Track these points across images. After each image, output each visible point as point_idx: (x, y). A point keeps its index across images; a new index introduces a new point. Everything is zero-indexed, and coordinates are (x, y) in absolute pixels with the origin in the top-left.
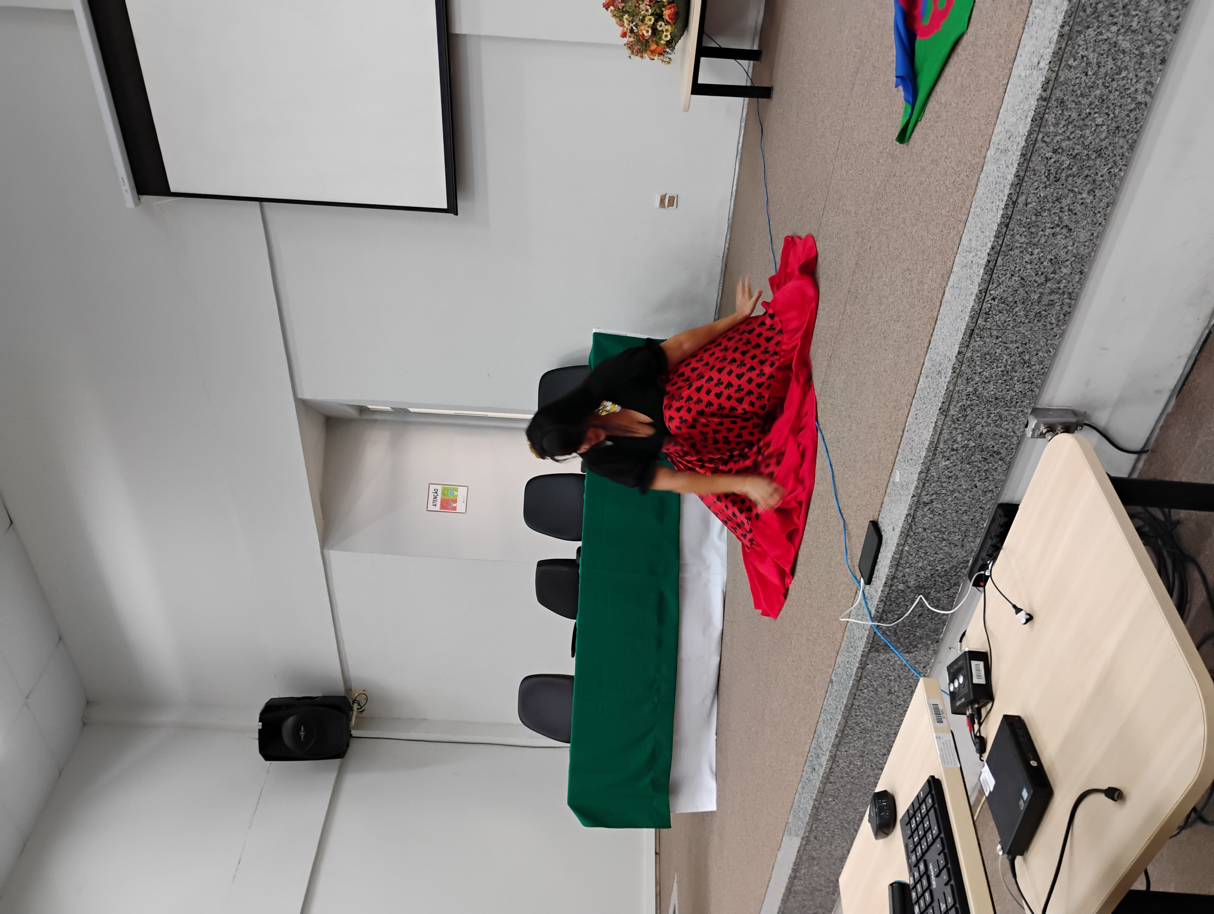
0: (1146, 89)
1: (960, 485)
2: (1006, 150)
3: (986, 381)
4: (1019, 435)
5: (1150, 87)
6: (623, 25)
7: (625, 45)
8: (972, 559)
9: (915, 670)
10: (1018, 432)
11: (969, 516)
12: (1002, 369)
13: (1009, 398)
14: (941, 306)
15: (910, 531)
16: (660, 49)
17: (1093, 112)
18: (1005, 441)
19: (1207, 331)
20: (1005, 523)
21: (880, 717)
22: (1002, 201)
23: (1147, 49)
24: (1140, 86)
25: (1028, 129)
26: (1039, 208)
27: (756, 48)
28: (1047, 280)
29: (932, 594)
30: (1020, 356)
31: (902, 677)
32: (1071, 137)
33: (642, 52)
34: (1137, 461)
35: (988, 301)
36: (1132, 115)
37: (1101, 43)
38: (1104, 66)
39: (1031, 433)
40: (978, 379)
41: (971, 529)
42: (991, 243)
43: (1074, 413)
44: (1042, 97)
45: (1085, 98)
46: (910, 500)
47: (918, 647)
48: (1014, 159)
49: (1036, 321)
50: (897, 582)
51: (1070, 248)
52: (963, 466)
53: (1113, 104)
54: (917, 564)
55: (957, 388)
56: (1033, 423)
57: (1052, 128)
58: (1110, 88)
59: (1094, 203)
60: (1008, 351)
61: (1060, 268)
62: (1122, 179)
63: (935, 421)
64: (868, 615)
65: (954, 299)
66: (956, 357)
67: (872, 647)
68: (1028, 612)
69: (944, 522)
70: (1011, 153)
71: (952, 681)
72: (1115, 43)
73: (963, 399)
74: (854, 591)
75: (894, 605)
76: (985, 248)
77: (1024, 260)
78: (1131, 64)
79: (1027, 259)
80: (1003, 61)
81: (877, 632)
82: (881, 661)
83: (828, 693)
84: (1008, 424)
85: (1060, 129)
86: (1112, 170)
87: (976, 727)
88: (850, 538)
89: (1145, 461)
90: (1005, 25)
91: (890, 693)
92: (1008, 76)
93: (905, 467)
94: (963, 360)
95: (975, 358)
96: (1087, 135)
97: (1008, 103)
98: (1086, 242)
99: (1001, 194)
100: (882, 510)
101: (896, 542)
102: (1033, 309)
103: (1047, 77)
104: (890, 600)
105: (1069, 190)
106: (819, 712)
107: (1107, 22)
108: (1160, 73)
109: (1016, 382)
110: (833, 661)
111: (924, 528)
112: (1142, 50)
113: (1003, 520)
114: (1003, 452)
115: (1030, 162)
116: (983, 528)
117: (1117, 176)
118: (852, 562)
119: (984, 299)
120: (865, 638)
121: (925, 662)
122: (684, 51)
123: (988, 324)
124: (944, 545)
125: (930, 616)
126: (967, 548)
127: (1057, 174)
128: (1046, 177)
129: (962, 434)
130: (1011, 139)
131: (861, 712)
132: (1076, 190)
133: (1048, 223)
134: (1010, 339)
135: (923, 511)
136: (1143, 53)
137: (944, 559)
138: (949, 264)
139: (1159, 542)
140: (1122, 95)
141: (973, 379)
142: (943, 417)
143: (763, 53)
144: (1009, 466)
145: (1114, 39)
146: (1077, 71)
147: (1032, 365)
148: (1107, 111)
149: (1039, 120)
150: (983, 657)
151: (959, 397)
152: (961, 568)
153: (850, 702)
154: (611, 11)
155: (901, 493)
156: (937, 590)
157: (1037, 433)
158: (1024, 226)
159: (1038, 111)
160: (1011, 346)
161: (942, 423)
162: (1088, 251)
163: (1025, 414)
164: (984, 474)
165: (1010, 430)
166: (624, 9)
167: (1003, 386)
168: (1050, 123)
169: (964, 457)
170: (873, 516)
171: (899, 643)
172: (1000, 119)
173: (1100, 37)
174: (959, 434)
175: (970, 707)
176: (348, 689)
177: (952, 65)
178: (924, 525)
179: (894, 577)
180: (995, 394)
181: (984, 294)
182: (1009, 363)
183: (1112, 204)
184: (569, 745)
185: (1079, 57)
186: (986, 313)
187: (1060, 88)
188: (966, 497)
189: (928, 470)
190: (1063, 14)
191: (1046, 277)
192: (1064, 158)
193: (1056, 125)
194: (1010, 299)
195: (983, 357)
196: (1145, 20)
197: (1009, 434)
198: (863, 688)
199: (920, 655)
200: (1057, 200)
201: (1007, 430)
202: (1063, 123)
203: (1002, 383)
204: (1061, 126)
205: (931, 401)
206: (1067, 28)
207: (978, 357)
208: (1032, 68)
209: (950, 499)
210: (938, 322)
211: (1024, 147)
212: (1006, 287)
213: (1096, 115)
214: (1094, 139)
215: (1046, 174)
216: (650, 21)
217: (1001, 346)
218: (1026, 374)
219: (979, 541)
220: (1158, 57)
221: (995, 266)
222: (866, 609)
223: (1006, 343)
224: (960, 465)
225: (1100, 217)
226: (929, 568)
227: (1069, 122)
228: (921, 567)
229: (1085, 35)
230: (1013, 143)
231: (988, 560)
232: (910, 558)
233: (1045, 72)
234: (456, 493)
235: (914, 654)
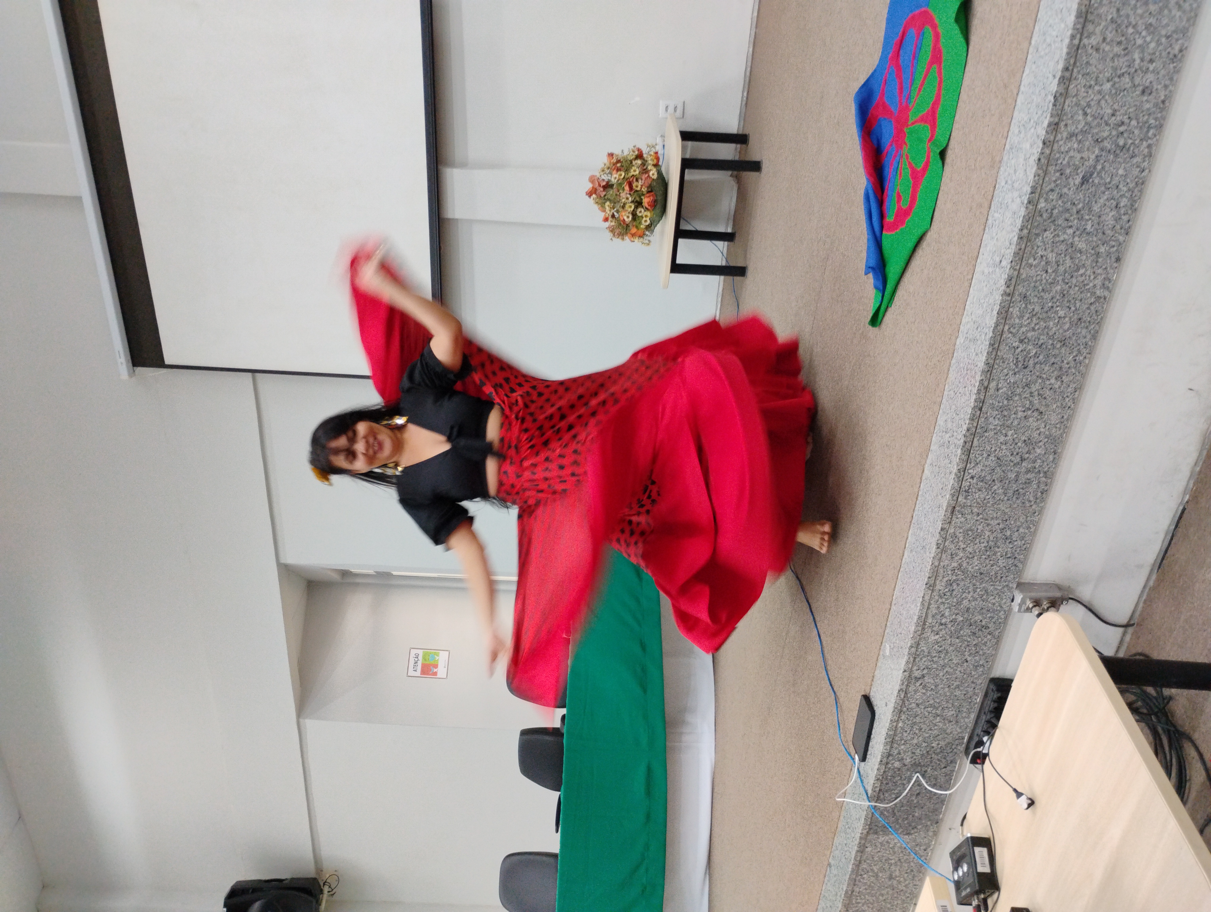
0: (1104, 285)
1: (951, 660)
2: (975, 340)
3: (971, 556)
4: (1006, 609)
5: (1107, 282)
6: (604, 211)
7: (607, 228)
8: (967, 735)
9: (916, 854)
10: (1004, 607)
11: (961, 691)
12: (984, 545)
13: (994, 573)
14: (921, 483)
15: (903, 706)
16: (640, 232)
17: (1055, 305)
18: (992, 615)
19: (1181, 508)
20: (999, 698)
21: (882, 905)
22: (974, 386)
23: (1102, 249)
24: (1098, 282)
25: (994, 321)
26: (1010, 393)
27: (729, 230)
28: (1022, 459)
29: (928, 772)
30: (1001, 532)
31: (902, 860)
32: (1036, 328)
33: (623, 235)
34: (1124, 634)
35: (967, 480)
36: (1092, 308)
37: (1059, 244)
38: (1063, 264)
39: (1018, 607)
40: (962, 555)
41: (965, 704)
42: (967, 425)
43: (1059, 587)
44: (1005, 292)
45: (1047, 294)
46: (901, 675)
47: (917, 829)
48: (983, 348)
49: (1014, 499)
50: (893, 760)
51: (1042, 430)
52: (953, 640)
53: (1073, 298)
54: (912, 740)
55: (942, 564)
56: (1019, 598)
57: (1017, 321)
58: (1070, 284)
59: (1062, 389)
60: (990, 527)
61: (1034, 448)
62: (1087, 366)
63: (922, 595)
64: (865, 794)
65: (933, 476)
66: (939, 533)
67: (870, 829)
68: (1029, 797)
69: (937, 697)
70: (979, 342)
71: (956, 869)
72: (1072, 243)
73: (948, 574)
74: (849, 768)
75: (890, 784)
76: (960, 430)
77: (999, 441)
78: (1088, 263)
79: (1002, 440)
80: (966, 258)
81: (875, 812)
82: (880, 843)
83: (827, 878)
84: (994, 599)
85: (1025, 321)
86: (1077, 358)
88: (842, 713)
89: (1132, 634)
90: (967, 226)
91: (891, 878)
92: (973, 272)
93: (894, 640)
94: (946, 536)
95: (957, 534)
96: (1051, 326)
97: (974, 297)
98: (1057, 424)
99: (972, 380)
100: (873, 683)
101: (890, 718)
102: (1011, 487)
103: (1010, 274)
104: (887, 779)
105: (1037, 377)
106: (818, 898)
107: (1063, 225)
108: (1116, 270)
109: (999, 557)
110: (831, 843)
111: (917, 704)
112: (1097, 250)
113: (996, 695)
114: (992, 626)
115: (999, 352)
116: (976, 703)
117: (1082, 364)
118: (845, 736)
119: (963, 478)
120: (863, 819)
121: (925, 844)
122: (662, 233)
123: (968, 501)
124: (938, 720)
125: (928, 795)
126: (962, 725)
127: (1024, 362)
128: (1015, 364)
129: (950, 608)
130: (979, 329)
131: (861, 899)
132: (1044, 376)
133: (1020, 406)
134: (991, 516)
135: (915, 686)
136: (1098, 253)
137: (938, 735)
138: (927, 443)
139: (1153, 718)
140: (1081, 290)
141: (957, 555)
142: (930, 592)
143: (737, 235)
144: (998, 640)
145: (1071, 241)
146: (1037, 269)
147: (1014, 541)
148: (1068, 305)
149: (1004, 314)
150: (985, 842)
151: (944, 572)
152: (957, 745)
153: (851, 889)
154: (594, 199)
155: (892, 667)
156: (934, 767)
157: (1024, 607)
158: (997, 410)
159: (1003, 305)
160: (992, 522)
161: (929, 598)
162: (1060, 432)
163: (1010, 589)
164: (973, 648)
165: (997, 604)
166: (606, 197)
167: (987, 561)
168: (1015, 316)
169: (953, 632)
170: (865, 690)
171: (897, 823)
172: (967, 311)
173: (1057, 239)
174: (946, 608)
175: (976, 897)
176: (319, 870)
178: (917, 700)
179: (889, 755)
180: (980, 569)
181: (962, 473)
182: (991, 538)
183: (1079, 389)
185: (1038, 256)
186: (966, 491)
187: (1022, 284)
188: (957, 672)
189: (919, 644)
190: (1021, 219)
191: (1021, 457)
192: (1030, 347)
193: (1021, 317)
194: (988, 478)
195: (966, 533)
196: (1099, 224)
197: (995, 608)
198: (863, 873)
199: (919, 836)
200: (1027, 385)
201: (994, 604)
202: (1027, 315)
203: (986, 558)
204: (1025, 318)
205: (917, 576)
206: (1025, 231)
207: (960, 533)
208: (995, 266)
209: (941, 674)
210: (919, 498)
211: (991, 337)
212: (983, 466)
213: (1058, 309)
214: (1058, 330)
215: (1015, 362)
216: (630, 207)
217: (982, 522)
218: (1009, 549)
219: (973, 716)
220: (1113, 256)
221: (971, 447)
222: (862, 789)
223: (987, 520)
224: (950, 640)
225: (1069, 401)
226: (924, 745)
227: (1033, 315)
228: (916, 744)
229: (1043, 237)
230: (980, 333)
231: (984, 736)
232: (905, 734)
233: (1008, 270)
234: (437, 658)
235: (914, 836)
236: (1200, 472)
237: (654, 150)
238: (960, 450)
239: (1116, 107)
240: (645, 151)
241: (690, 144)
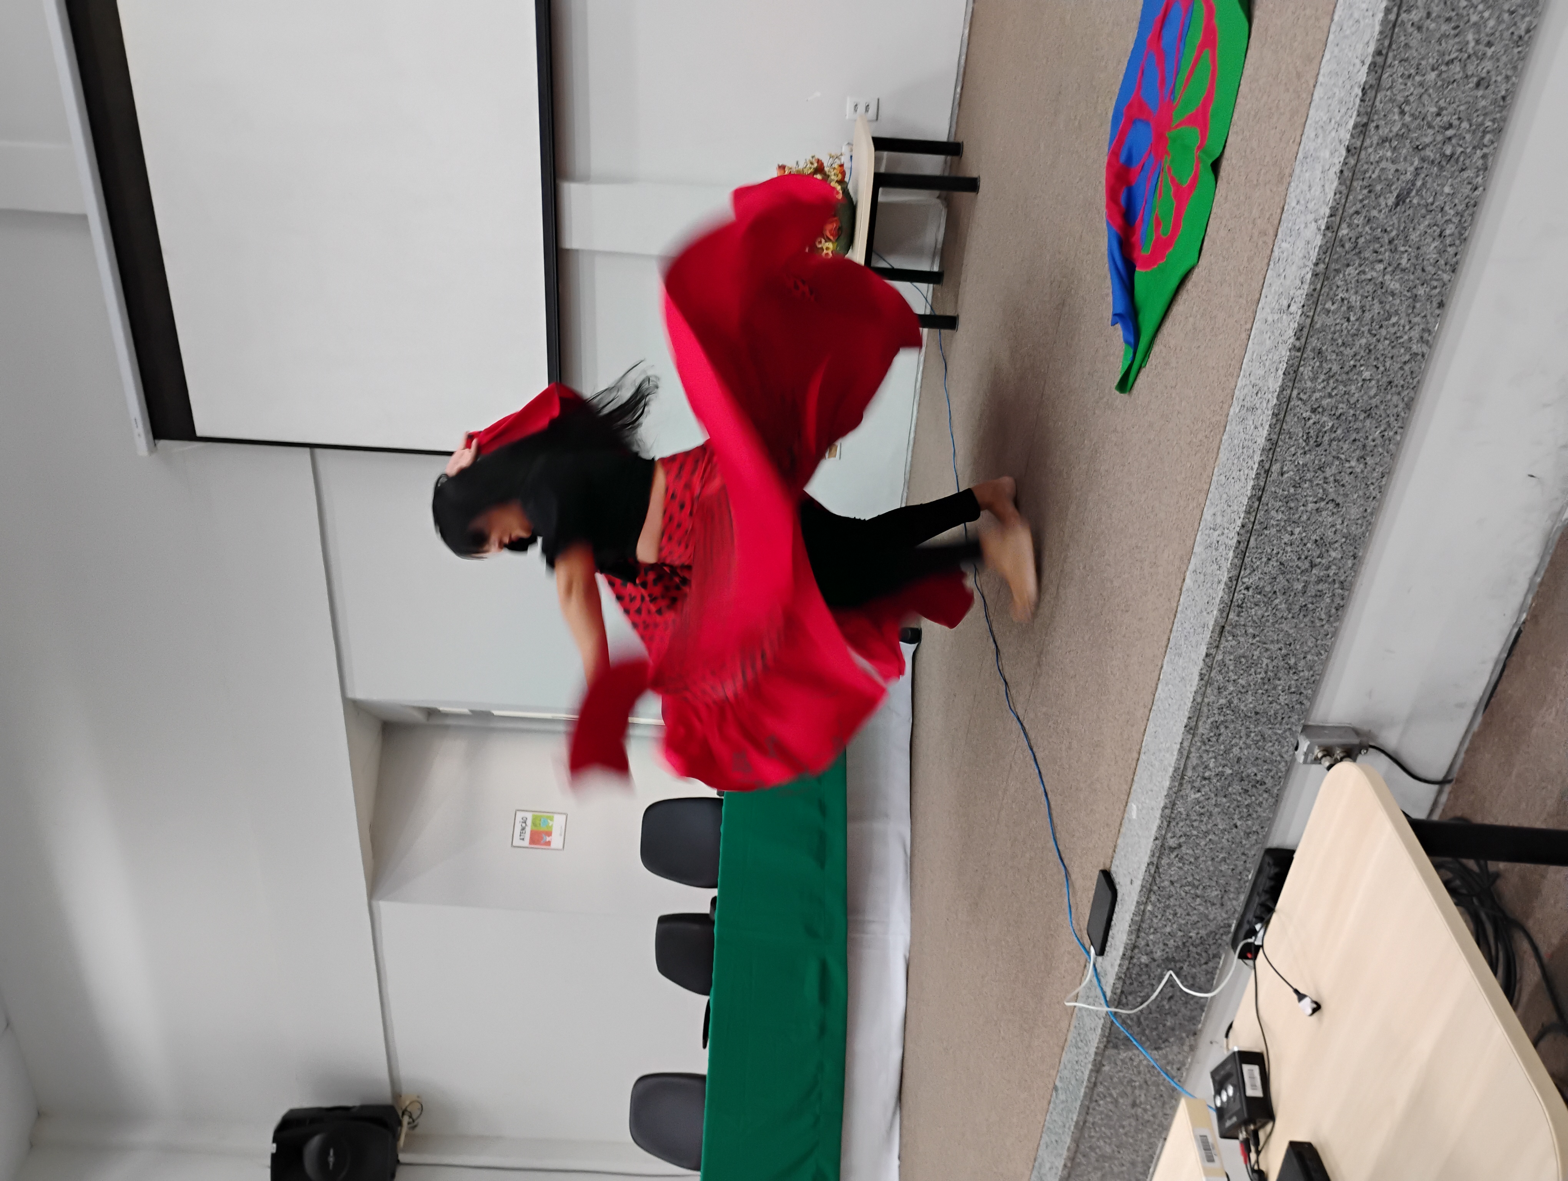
0: (1422, 338)
1: (1215, 825)
2: (1253, 409)
3: (1243, 690)
4: (1288, 760)
5: (1427, 335)
8: (1235, 922)
9: (1167, 1074)
10: (1286, 756)
11: (1228, 865)
12: (1261, 676)
13: (1272, 712)
14: (1180, 596)
15: (1153, 884)
17: (1358, 364)
18: (1270, 767)
19: (1516, 630)
20: (1276, 874)
22: (1252, 469)
23: (1421, 291)
24: (1415, 334)
25: (1279, 384)
26: (1298, 478)
27: (936, 269)
28: (1313, 565)
29: (1185, 968)
30: (1283, 660)
31: (1149, 1083)
32: (1333, 394)
34: (1439, 793)
35: (1240, 591)
36: (1407, 368)
37: (1364, 283)
38: (1369, 310)
39: (1303, 757)
40: (1232, 689)
41: (1232, 882)
42: (1241, 520)
43: (1356, 732)
44: (1295, 346)
45: (1348, 349)
46: (1151, 844)
47: (1169, 1042)
48: (1265, 420)
49: (1301, 616)
50: (1138, 953)
51: (1338, 527)
52: (1218, 800)
53: (1383, 355)
54: (1163, 928)
55: (1206, 700)
56: (1304, 745)
57: (1309, 384)
58: (1378, 337)
59: (1365, 473)
60: (1269, 653)
61: (1328, 551)
62: (1398, 444)
63: (1180, 741)
64: (1102, 997)
65: (1197, 587)
66: (1204, 660)
67: (1108, 1042)
68: (1315, 999)
69: (1197, 873)
70: (1259, 411)
71: (1218, 1092)
72: (1382, 283)
73: (1214, 714)
74: (1082, 963)
75: (1135, 984)
76: (1233, 526)
77: (1283, 541)
78: (1403, 308)
79: (1286, 540)
80: (1244, 302)
81: (1115, 1021)
82: (1122, 1060)
83: (1052, 1105)
84: (1273, 746)
85: (1319, 384)
86: (1386, 434)
87: (1253, 1156)
88: (1075, 893)
89: (1450, 793)
90: (1246, 259)
91: (1134, 1105)
92: (1252, 320)
93: (1143, 799)
94: (1212, 664)
95: (1227, 662)
96: (1353, 391)
97: (1253, 352)
98: (1358, 519)
99: (1250, 461)
100: (1115, 855)
101: (1136, 899)
102: (1296, 601)
103: (1301, 322)
104: (1131, 978)
105: (1334, 457)
106: (1040, 1131)
107: (1371, 259)
108: (1439, 319)
109: (1280, 692)
110: (1057, 1060)
111: (1171, 881)
112: (1415, 291)
113: (1273, 871)
114: (1269, 782)
115: (1284, 424)
116: (1247, 881)
117: (1392, 441)
118: (1078, 924)
119: (1235, 589)
120: (1100, 1030)
121: (1179, 1062)
123: (1242, 619)
124: (1197, 903)
125: (1183, 999)
126: (1228, 908)
127: (1317, 437)
128: (1305, 441)
129: (1215, 758)
130: (1259, 395)
131: (1096, 1132)
132: (1343, 457)
133: (1311, 496)
134: (1271, 639)
135: (1169, 858)
136: (1416, 296)
137: (1198, 922)
138: (1189, 543)
139: (1475, 900)
140: (1393, 344)
141: (1226, 689)
142: (1190, 736)
143: (946, 274)
144: (1277, 799)
145: (1380, 279)
146: (1337, 316)
147: (1300, 671)
148: (1375, 364)
149: (1292, 374)
150: (1257, 1058)
151: (1209, 710)
152: (1222, 935)
153: (1083, 1118)
155: (1140, 834)
156: (1192, 963)
157: (1311, 758)
158: (1280, 500)
159: (1290, 362)
160: (1271, 647)
161: (1189, 744)
162: (1361, 530)
163: (1293, 734)
164: (1245, 810)
165: (1276, 753)
167: (1265, 697)
168: (1306, 377)
169: (1219, 788)
170: (1104, 864)
171: (1143, 1035)
172: (1245, 371)
173: (1363, 277)
174: (1211, 758)
175: (1243, 1129)
176: (397, 1095)
177: (1181, 303)
178: (1171, 876)
179: (1135, 947)
180: (1255, 707)
181: (1235, 582)
182: (1270, 668)
183: (1387, 474)
184: (699, 1173)
185: (1338, 300)
186: (1238, 606)
187: (1316, 336)
188: (1223, 840)
189: (1174, 804)
190: (1317, 250)
191: (1311, 562)
192: (1325, 419)
193: (1314, 379)
194: (1268, 589)
195: (1238, 660)
196: (1417, 258)
197: (1274, 758)
198: (1098, 1098)
199: (1172, 1051)
200: (1320, 469)
201: (1272, 753)
202: (1322, 377)
203: (1263, 694)
204: (1320, 381)
205: (1174, 716)
206: (1322, 266)
207: (1230, 660)
208: (1281, 311)
209: (1203, 843)
210: (1178, 615)
211: (1275, 405)
212: (1262, 573)
213: (1362, 368)
214: (1362, 396)
215: (1305, 438)
217: (1259, 647)
218: (1293, 682)
219: (1243, 898)
220: (1434, 300)
221: (1247, 548)
222: (1099, 990)
223: (1265, 643)
224: (1214, 799)
225: (1374, 489)
226: (1180, 934)
227: (1330, 376)
228: (1169, 933)
229: (1344, 275)
230: (1261, 400)
231: (1256, 923)
232: (1155, 920)
233: (1298, 317)
234: (550, 823)
235: (1164, 1051)
236: (1541, 584)
237: (838, 162)
238: (1232, 551)
239: (1442, 103)
240: (826, 163)
241: (885, 154)
